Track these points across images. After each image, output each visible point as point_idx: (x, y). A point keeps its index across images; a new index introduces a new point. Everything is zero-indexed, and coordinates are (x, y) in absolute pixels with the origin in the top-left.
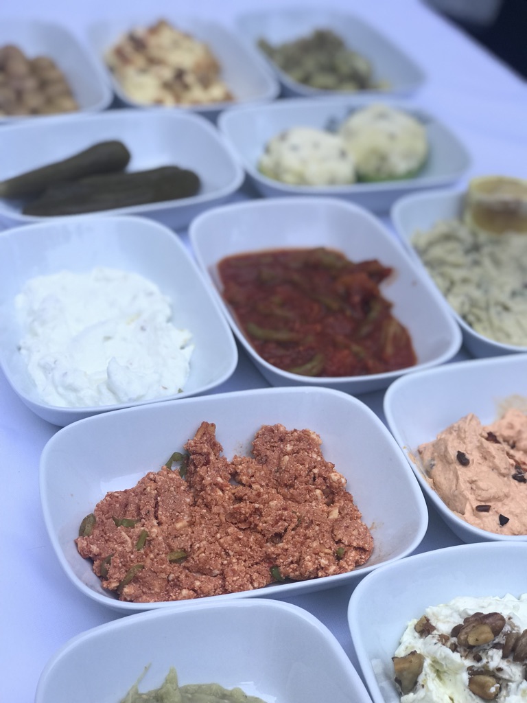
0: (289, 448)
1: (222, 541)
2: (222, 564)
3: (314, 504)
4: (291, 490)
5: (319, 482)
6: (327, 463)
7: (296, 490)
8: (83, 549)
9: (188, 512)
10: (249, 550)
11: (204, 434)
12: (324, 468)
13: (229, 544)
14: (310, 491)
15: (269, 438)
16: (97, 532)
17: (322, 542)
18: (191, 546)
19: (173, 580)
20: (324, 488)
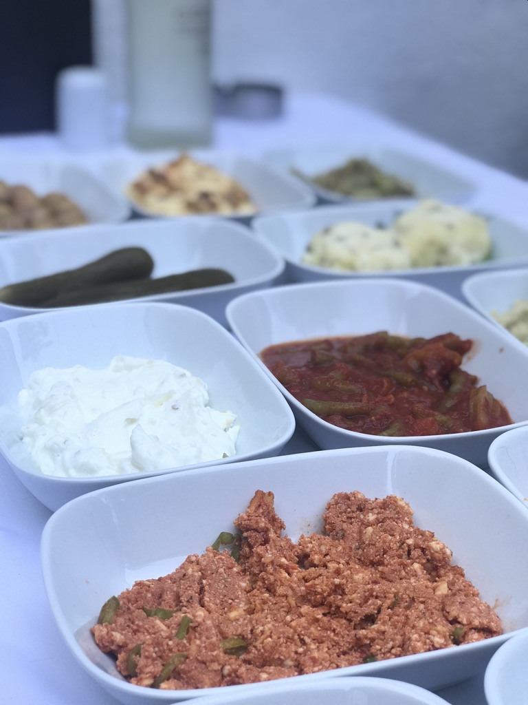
0: (371, 517)
1: (293, 624)
2: (296, 653)
3: (413, 580)
4: (380, 568)
5: (416, 555)
6: (424, 532)
7: (387, 566)
8: (102, 639)
9: (244, 599)
10: (332, 634)
11: (260, 506)
12: (420, 537)
13: (304, 628)
14: (405, 566)
15: (344, 507)
16: (121, 620)
17: (431, 621)
18: (252, 631)
19: (229, 675)
20: (424, 561)
